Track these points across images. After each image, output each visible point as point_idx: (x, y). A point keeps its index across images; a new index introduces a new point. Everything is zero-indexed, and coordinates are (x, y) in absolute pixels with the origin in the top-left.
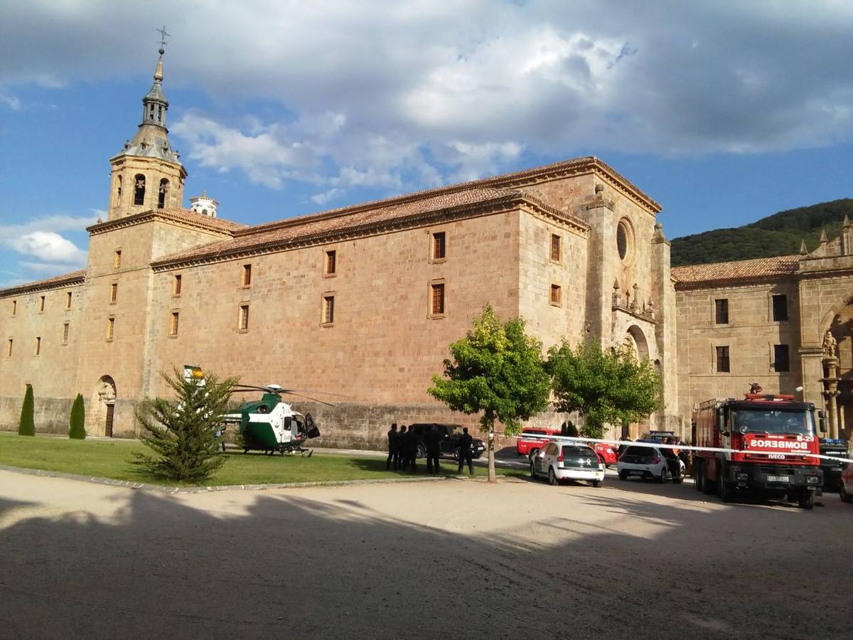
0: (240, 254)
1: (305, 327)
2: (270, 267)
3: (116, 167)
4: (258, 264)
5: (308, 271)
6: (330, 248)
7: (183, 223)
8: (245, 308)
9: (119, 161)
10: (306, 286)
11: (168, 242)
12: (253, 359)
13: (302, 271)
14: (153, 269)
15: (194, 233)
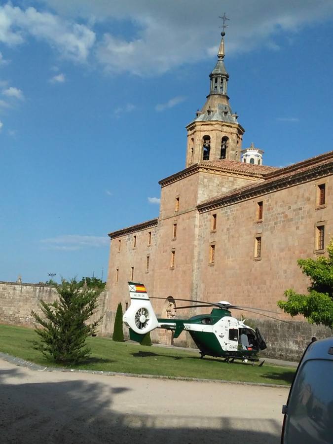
0: (255, 194)
1: (302, 254)
2: (276, 203)
3: (190, 132)
4: (268, 201)
5: (305, 204)
6: (321, 182)
7: (222, 171)
8: (259, 239)
9: (192, 127)
10: (302, 218)
11: (211, 188)
12: (265, 283)
13: (299, 205)
14: (198, 210)
15: (231, 179)
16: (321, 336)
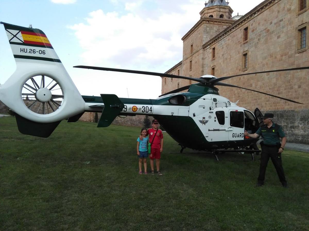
2: (259, 24)
4: (252, 25)
5: (285, 15)
7: (219, 22)
8: (245, 55)
10: (283, 27)
11: (211, 33)
13: (280, 18)
14: (203, 48)
16: (306, 121)
